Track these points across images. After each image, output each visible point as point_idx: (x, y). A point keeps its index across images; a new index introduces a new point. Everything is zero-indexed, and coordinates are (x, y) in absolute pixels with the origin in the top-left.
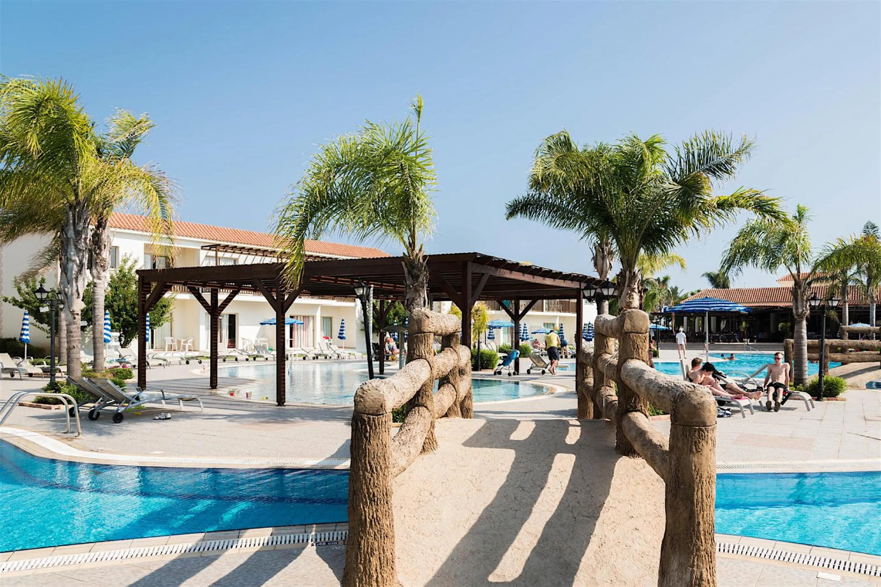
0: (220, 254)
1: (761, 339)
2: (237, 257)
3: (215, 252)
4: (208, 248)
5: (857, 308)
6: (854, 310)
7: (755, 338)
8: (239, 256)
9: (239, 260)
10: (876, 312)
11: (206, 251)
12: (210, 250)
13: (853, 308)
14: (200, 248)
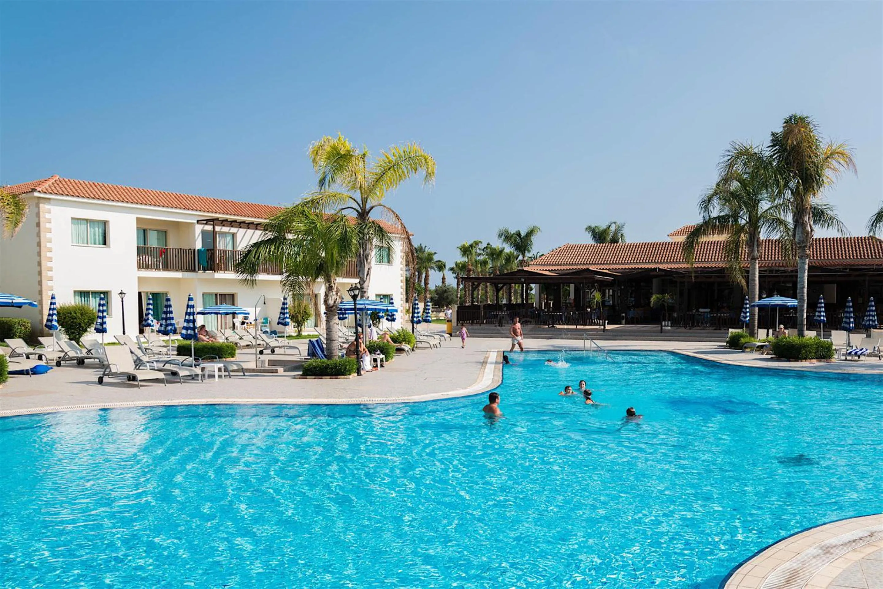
0: (218, 229)
1: (632, 318)
2: (236, 232)
3: (212, 227)
4: (205, 222)
5: (771, 271)
6: (767, 274)
7: (623, 318)
8: (238, 231)
9: (238, 235)
10: (808, 276)
11: (202, 226)
12: (206, 224)
13: (765, 271)
14: (196, 222)
